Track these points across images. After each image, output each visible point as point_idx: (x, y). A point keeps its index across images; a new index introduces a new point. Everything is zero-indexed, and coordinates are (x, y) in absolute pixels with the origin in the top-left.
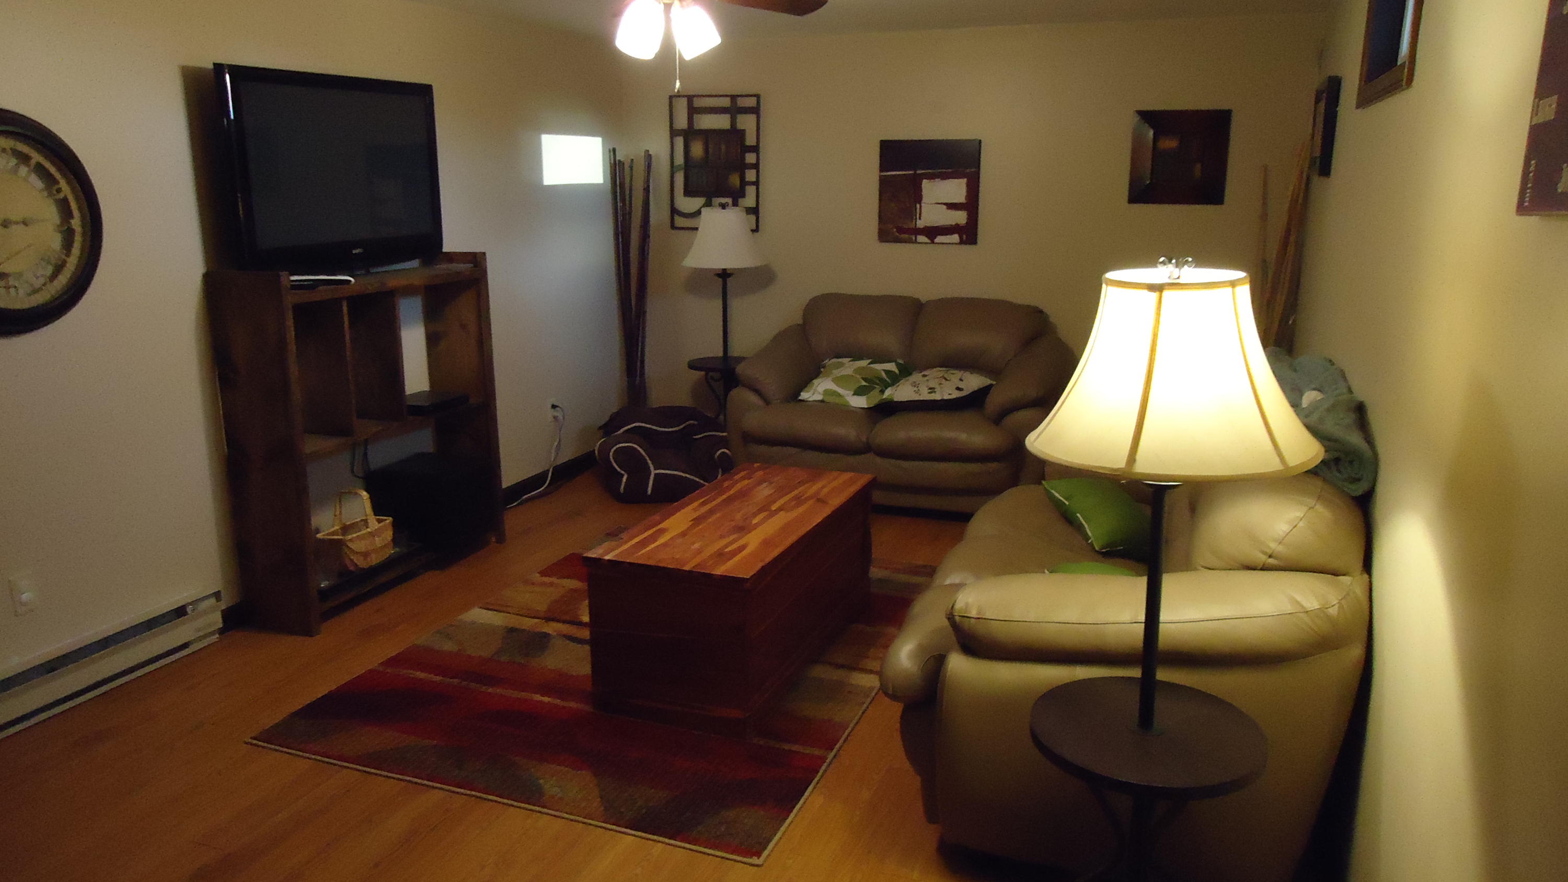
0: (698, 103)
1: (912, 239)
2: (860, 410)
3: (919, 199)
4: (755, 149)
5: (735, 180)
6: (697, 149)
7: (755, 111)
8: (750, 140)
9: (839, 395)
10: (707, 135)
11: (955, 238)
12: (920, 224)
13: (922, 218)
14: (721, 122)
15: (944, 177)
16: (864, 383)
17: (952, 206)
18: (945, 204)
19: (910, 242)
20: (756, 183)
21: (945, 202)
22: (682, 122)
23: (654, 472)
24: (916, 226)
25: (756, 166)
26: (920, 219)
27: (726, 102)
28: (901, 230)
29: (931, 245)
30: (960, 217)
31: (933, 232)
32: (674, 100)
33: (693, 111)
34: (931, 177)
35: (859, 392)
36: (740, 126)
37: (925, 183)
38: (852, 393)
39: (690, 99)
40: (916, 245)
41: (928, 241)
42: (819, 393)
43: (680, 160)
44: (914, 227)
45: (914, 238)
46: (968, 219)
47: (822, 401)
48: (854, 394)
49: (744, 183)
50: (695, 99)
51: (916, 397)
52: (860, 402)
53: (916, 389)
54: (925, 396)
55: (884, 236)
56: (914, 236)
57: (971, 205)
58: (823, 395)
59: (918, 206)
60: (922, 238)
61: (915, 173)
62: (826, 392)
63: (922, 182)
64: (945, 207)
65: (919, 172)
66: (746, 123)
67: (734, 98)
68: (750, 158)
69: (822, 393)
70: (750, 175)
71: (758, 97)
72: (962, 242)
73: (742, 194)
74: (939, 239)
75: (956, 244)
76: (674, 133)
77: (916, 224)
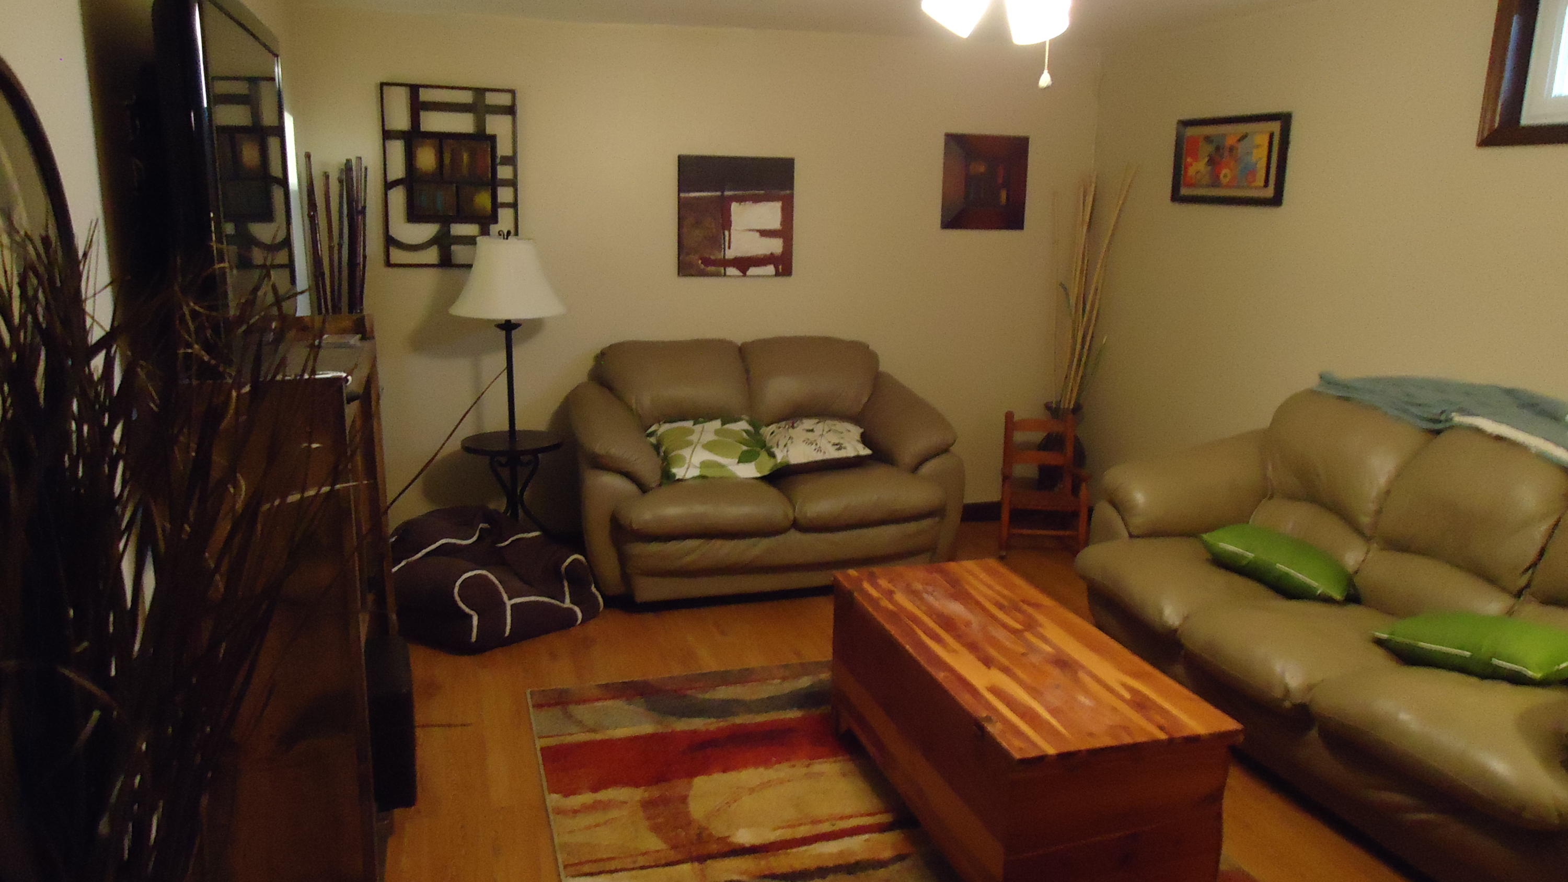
0: (425, 95)
1: (720, 272)
2: (753, 481)
3: (726, 224)
4: (511, 161)
5: (483, 200)
6: (426, 159)
7: (510, 110)
8: (503, 149)
9: (721, 466)
10: (440, 139)
11: (770, 269)
12: (730, 254)
13: (731, 247)
14: (462, 123)
15: (756, 199)
16: (745, 448)
17: (764, 233)
18: (758, 231)
19: (717, 275)
20: (514, 205)
21: (758, 228)
22: (400, 120)
23: (509, 604)
24: (724, 257)
25: (513, 183)
26: (729, 248)
27: (466, 97)
28: (707, 262)
29: (743, 278)
30: (775, 246)
31: (744, 264)
32: (385, 88)
33: (417, 107)
34: (741, 199)
35: (744, 458)
36: (489, 130)
37: (734, 206)
38: (737, 460)
39: (414, 89)
40: (725, 279)
41: (741, 274)
42: (695, 467)
43: (397, 170)
44: (722, 257)
45: (723, 271)
46: (784, 247)
47: (702, 477)
48: (739, 462)
49: (495, 205)
50: (421, 90)
51: (819, 457)
52: (748, 471)
53: (813, 447)
54: (832, 454)
55: (685, 269)
56: (723, 268)
57: (785, 232)
58: (700, 468)
59: (727, 233)
60: (732, 271)
61: (723, 192)
62: (704, 465)
63: (730, 206)
64: (758, 234)
65: (727, 193)
66: (497, 125)
67: (480, 92)
68: (504, 172)
69: (698, 465)
70: (505, 195)
71: (512, 92)
72: (777, 274)
73: (494, 219)
74: (752, 271)
75: (768, 276)
76: (387, 135)
77: (725, 254)
